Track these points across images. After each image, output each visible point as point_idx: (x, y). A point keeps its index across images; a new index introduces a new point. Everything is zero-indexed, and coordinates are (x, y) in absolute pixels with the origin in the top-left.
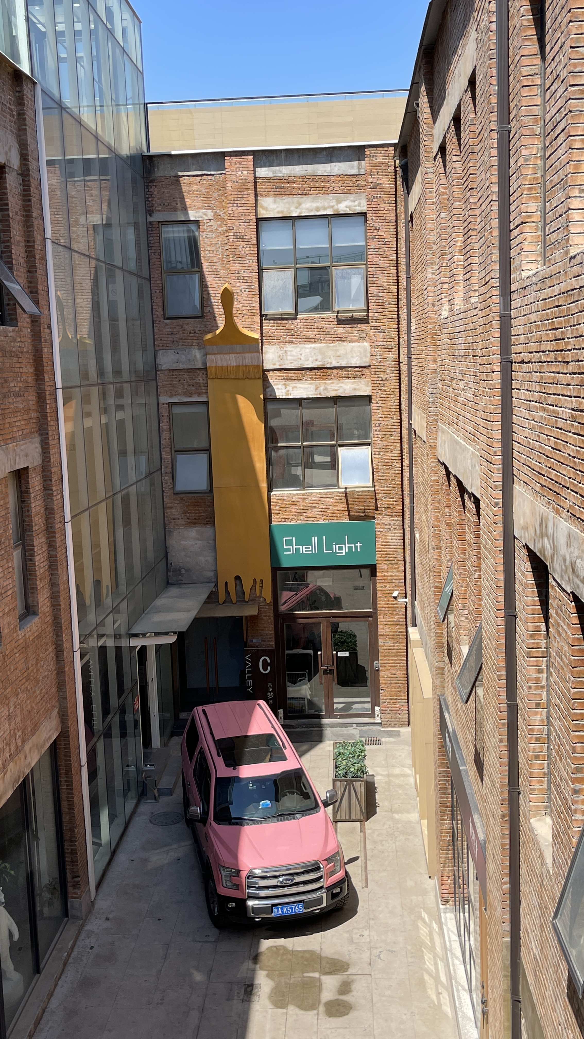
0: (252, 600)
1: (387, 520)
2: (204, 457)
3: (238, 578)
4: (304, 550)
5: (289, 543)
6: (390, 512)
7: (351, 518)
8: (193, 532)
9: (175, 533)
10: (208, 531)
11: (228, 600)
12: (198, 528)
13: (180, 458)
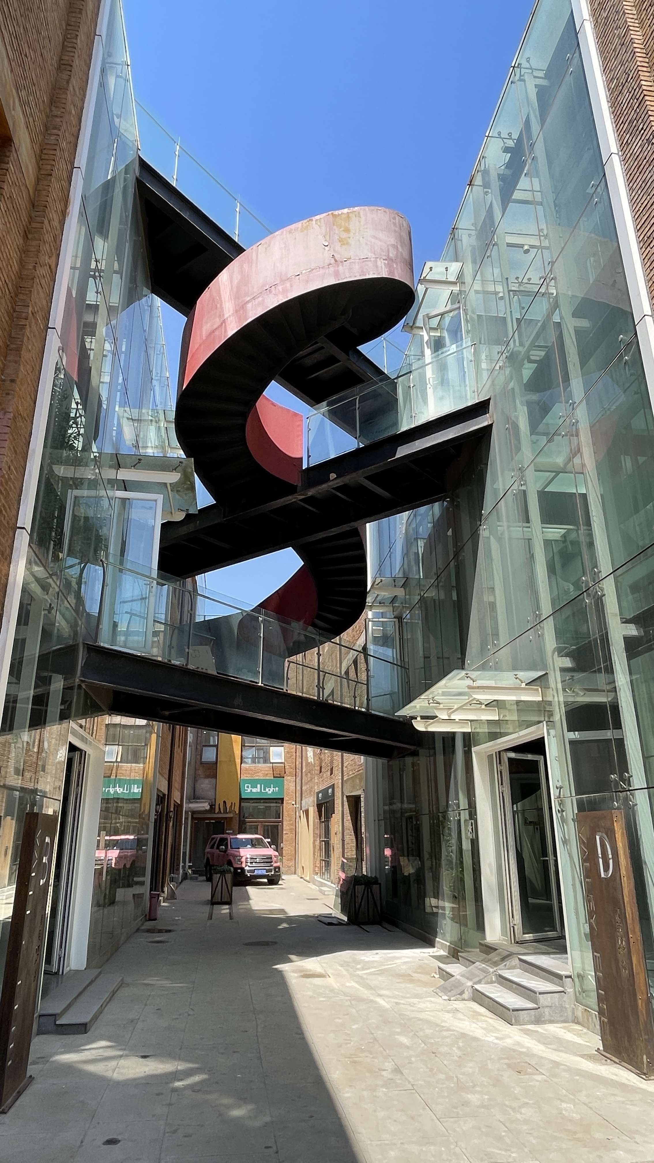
0: (230, 812)
1: (289, 778)
2: (215, 749)
3: (225, 802)
4: (254, 790)
5: (248, 787)
6: (291, 774)
7: (274, 777)
8: (207, 781)
9: (199, 782)
10: (214, 780)
11: (220, 812)
12: (210, 779)
13: (204, 748)
